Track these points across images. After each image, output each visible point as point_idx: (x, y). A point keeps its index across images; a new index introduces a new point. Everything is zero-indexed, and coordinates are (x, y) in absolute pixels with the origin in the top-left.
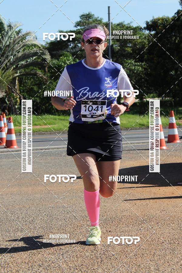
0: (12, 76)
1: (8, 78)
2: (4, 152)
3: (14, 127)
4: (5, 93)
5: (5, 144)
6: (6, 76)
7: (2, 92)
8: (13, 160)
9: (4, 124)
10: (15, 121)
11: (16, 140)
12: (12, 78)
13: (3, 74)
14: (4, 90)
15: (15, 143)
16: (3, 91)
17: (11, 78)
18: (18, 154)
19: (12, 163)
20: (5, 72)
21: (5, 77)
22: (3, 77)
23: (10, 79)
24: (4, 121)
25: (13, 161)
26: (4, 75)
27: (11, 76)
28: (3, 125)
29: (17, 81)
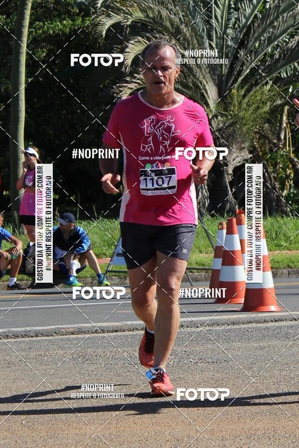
0: (269, 104)
1: (258, 108)
2: (238, 323)
3: (270, 250)
4: (250, 152)
5: (242, 300)
6: (253, 103)
7: (242, 149)
8: (262, 344)
9: (242, 242)
10: (276, 234)
11: (276, 288)
12: (271, 109)
13: (244, 96)
14: (247, 144)
15: (271, 297)
16: (243, 146)
17: (267, 108)
18: (277, 327)
19: (259, 352)
20: (248, 91)
21: (249, 105)
22: (244, 106)
23: (265, 112)
25: (261, 349)
26: (246, 100)
27: (266, 103)
28: (238, 247)
29: (285, 118)
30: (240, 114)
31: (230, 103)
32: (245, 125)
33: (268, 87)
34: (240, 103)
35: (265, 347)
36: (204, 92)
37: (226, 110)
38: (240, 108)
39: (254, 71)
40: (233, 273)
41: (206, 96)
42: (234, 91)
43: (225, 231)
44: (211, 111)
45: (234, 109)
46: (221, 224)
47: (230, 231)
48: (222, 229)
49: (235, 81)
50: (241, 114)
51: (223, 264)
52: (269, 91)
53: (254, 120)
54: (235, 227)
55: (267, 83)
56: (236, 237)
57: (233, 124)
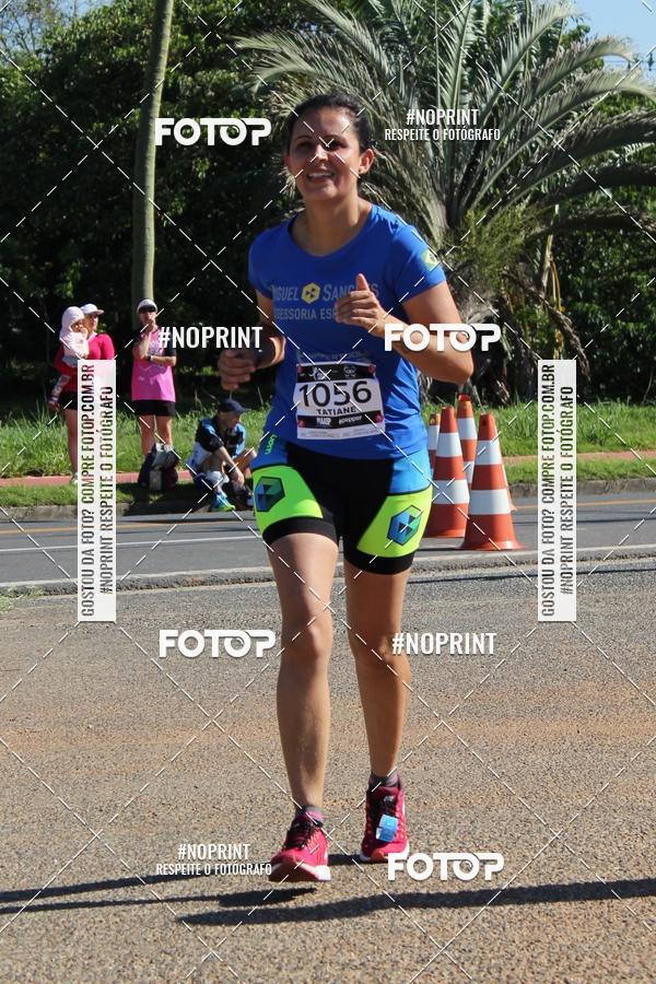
0: (522, 233)
1: (507, 239)
4: (495, 307)
5: (462, 532)
6: (500, 232)
9: (464, 444)
12: (526, 240)
13: (486, 222)
14: (490, 294)
16: (484, 296)
17: (520, 240)
20: (492, 213)
21: (492, 235)
22: (486, 235)
23: (517, 246)
24: (463, 431)
26: (488, 227)
27: (518, 232)
29: (548, 253)
30: (479, 249)
31: (464, 231)
32: (487, 264)
33: (522, 207)
34: (479, 232)
36: (424, 216)
37: (457, 242)
38: (479, 239)
39: (500, 183)
41: (426, 219)
42: (470, 213)
44: (435, 244)
45: (470, 240)
46: (434, 417)
48: (435, 425)
49: (472, 198)
50: (481, 249)
52: (524, 212)
53: (501, 258)
54: (454, 421)
55: (520, 201)
57: (469, 263)
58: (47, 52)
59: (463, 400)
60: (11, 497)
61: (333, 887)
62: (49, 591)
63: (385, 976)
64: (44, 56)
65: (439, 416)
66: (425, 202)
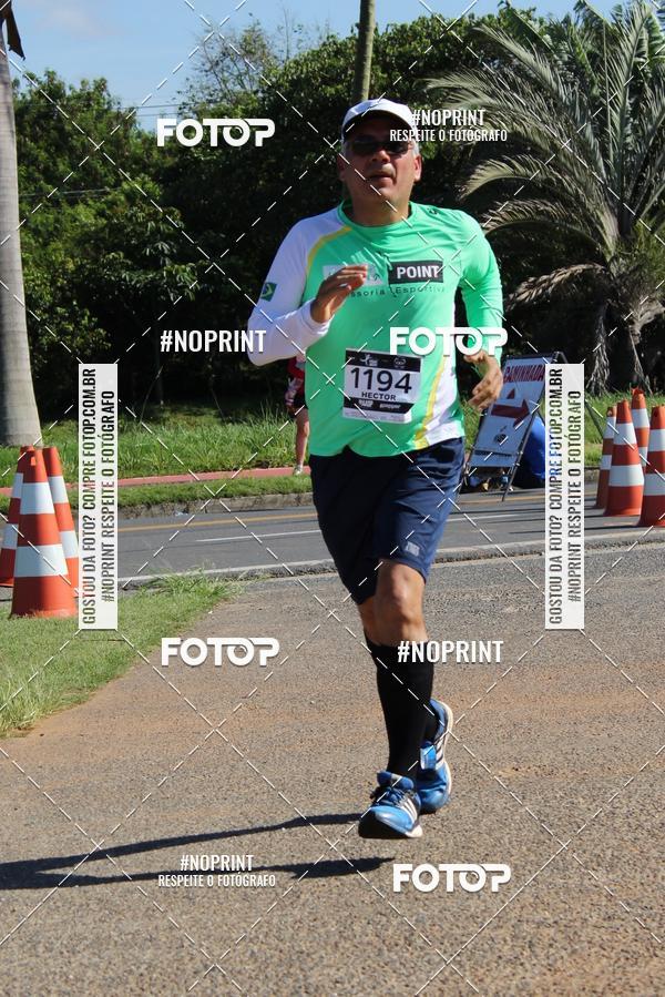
4: (664, 305)
5: (639, 511)
7: (651, 300)
9: (639, 432)
14: (659, 295)
16: (653, 296)
24: (637, 420)
30: (648, 254)
31: (634, 240)
34: (648, 240)
35: (655, 582)
36: (598, 227)
37: (628, 249)
38: (647, 246)
40: (627, 475)
41: (602, 232)
42: (639, 223)
43: (615, 418)
44: (609, 253)
45: (640, 248)
46: (610, 409)
47: (622, 419)
48: (612, 415)
50: (649, 254)
51: (613, 464)
54: (628, 413)
56: (630, 427)
57: (639, 268)
58: (263, 92)
59: (637, 393)
60: (242, 488)
61: (529, 850)
62: (275, 574)
63: (575, 933)
64: (260, 95)
65: (615, 408)
66: (599, 214)
